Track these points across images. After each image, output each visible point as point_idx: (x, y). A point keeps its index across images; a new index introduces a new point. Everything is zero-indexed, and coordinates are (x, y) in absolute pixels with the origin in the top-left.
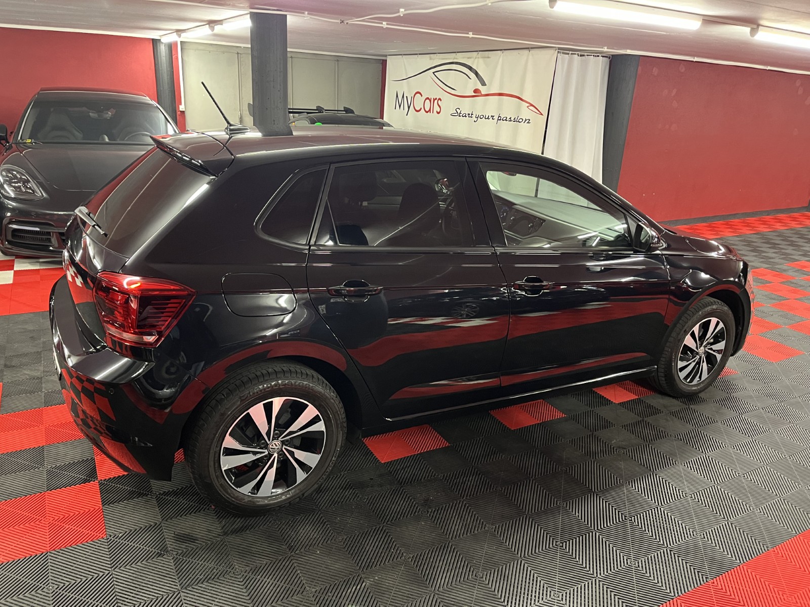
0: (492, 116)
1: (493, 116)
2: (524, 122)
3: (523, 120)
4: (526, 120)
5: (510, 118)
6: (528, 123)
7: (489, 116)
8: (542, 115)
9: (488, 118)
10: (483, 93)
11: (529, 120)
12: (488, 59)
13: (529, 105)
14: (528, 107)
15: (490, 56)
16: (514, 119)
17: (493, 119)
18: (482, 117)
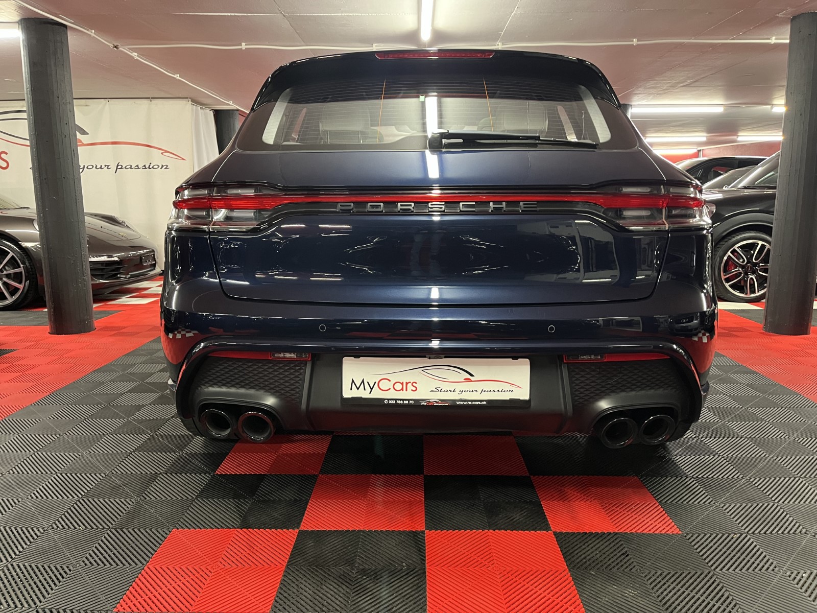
0: (105, 166)
1: (108, 166)
2: (161, 168)
3: (159, 166)
4: (163, 166)
5: (137, 166)
6: (165, 168)
7: (101, 166)
8: (184, 159)
9: (101, 168)
10: (85, 143)
11: (167, 166)
12: (86, 108)
13: (162, 152)
14: (162, 153)
15: (88, 104)
16: (145, 166)
17: (108, 168)
18: (91, 167)
